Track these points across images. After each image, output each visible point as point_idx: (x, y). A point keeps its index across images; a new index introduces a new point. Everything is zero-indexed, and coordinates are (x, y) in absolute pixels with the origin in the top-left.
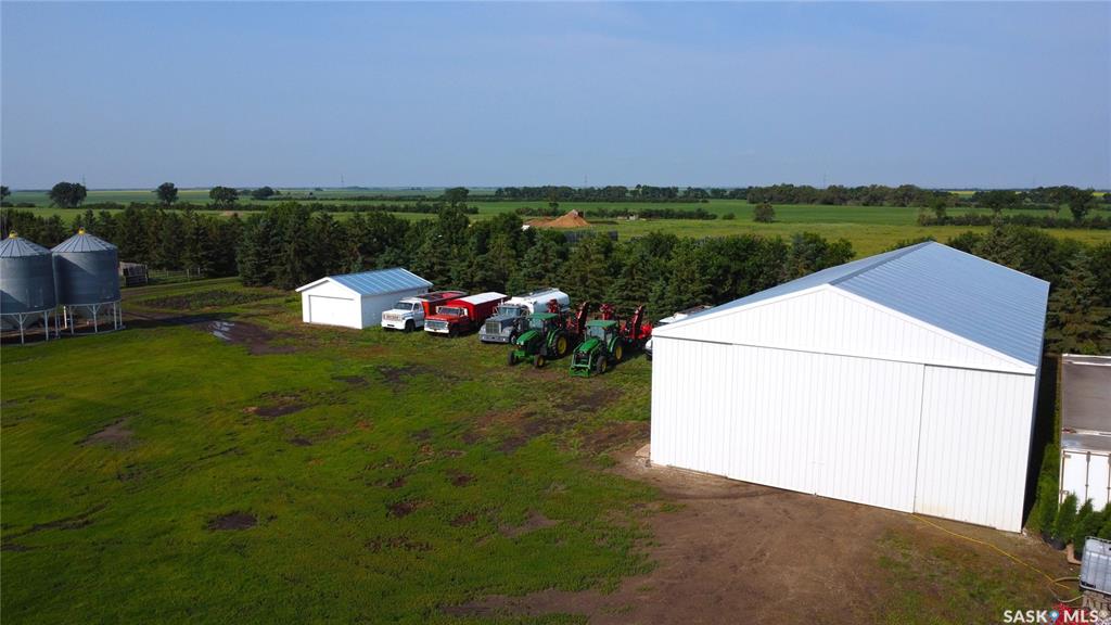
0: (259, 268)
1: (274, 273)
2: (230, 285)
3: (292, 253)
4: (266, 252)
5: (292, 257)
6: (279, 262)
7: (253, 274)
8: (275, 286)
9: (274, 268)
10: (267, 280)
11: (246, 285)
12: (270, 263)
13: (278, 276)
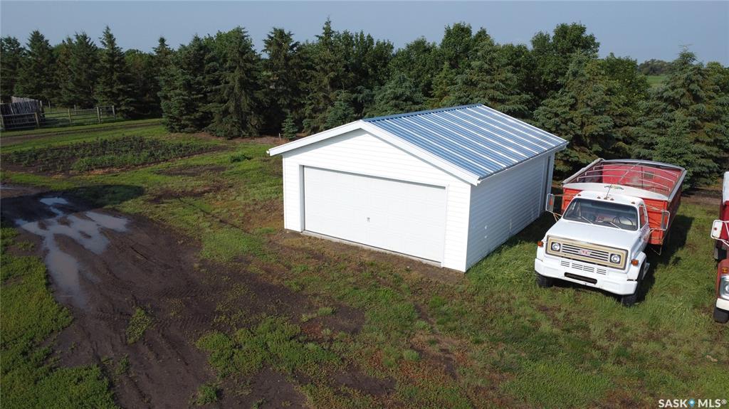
0: (190, 107)
1: (211, 113)
2: (152, 130)
3: (237, 85)
4: (199, 83)
5: (236, 90)
6: (218, 97)
7: (181, 114)
8: (213, 133)
9: (211, 107)
10: (202, 123)
11: (172, 130)
12: (205, 100)
13: (217, 118)
